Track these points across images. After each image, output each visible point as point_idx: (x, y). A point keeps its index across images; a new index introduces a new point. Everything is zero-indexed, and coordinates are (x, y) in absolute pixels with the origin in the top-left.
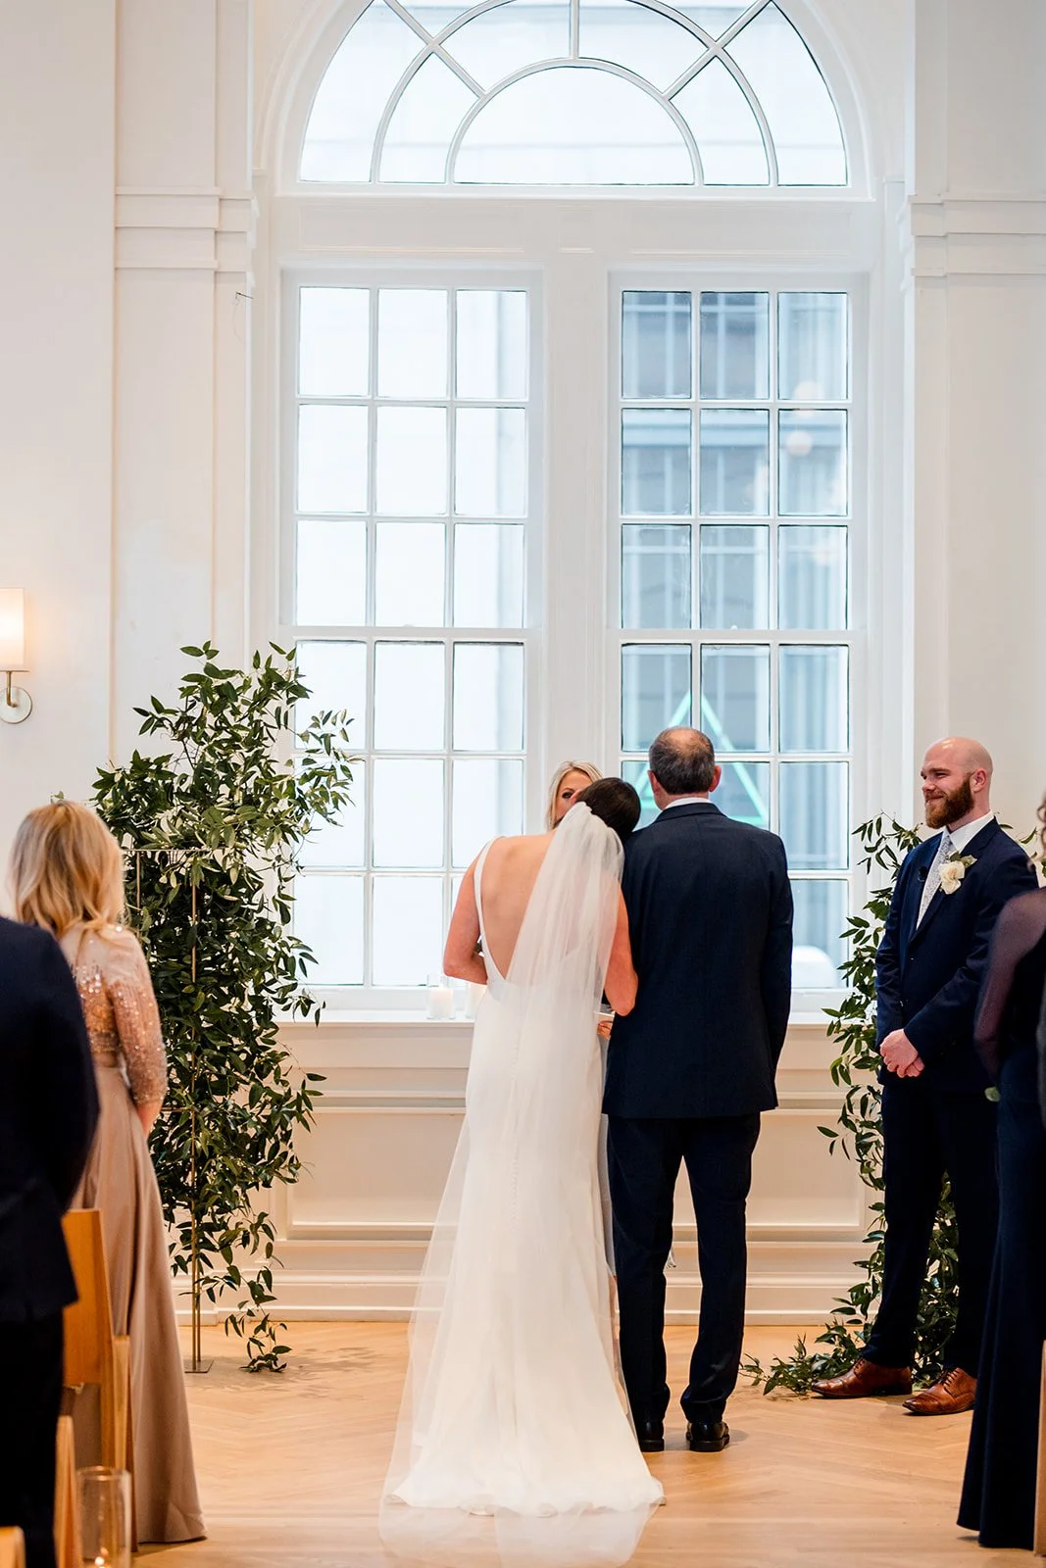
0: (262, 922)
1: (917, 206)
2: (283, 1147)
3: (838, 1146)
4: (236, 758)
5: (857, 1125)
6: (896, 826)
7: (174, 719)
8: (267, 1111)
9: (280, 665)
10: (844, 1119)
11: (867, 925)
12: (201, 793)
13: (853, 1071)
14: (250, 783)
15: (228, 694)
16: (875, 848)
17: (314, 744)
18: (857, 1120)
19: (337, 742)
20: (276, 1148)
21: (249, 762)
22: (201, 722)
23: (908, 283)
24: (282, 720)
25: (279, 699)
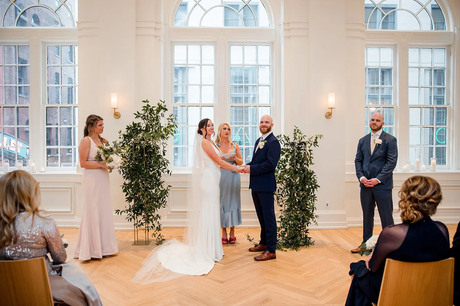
0: (160, 155)
1: (284, 24)
2: (164, 199)
4: (154, 123)
5: (277, 195)
6: (284, 136)
7: (142, 116)
8: (159, 193)
9: (163, 105)
12: (147, 130)
14: (157, 128)
15: (152, 110)
16: (280, 140)
17: (170, 120)
19: (174, 120)
21: (157, 124)
22: (147, 116)
23: (282, 37)
24: (163, 115)
25: (162, 111)
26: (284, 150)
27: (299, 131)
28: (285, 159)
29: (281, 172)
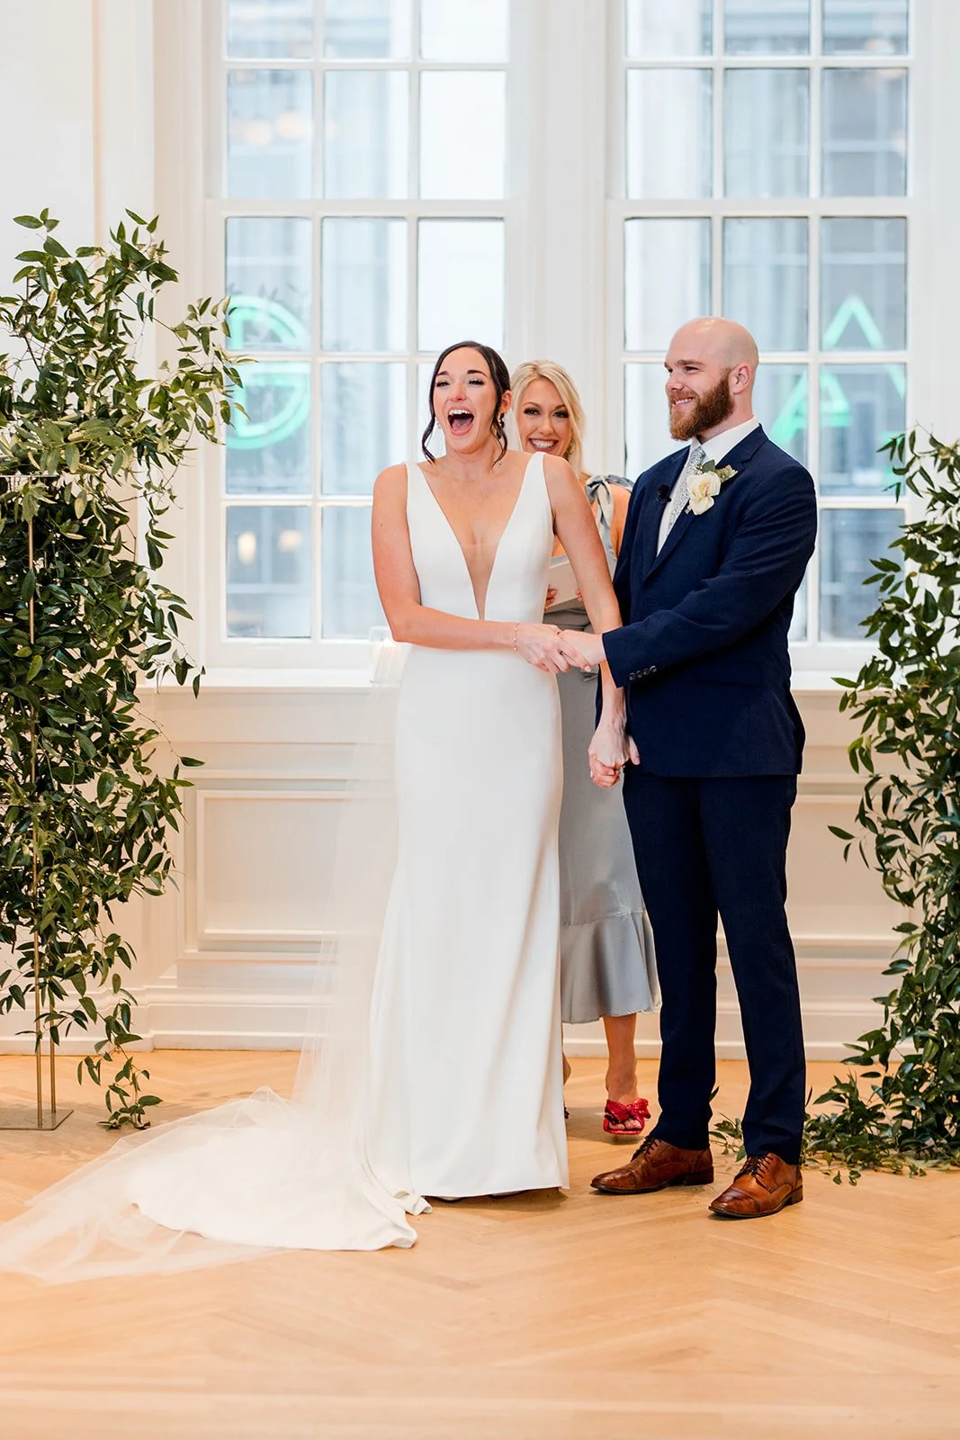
0: (127, 565)
2: (157, 848)
3: (854, 850)
4: (90, 359)
5: (879, 825)
6: (933, 442)
7: (12, 309)
9: (145, 240)
10: (863, 818)
11: (897, 568)
12: (45, 406)
13: (875, 756)
14: (108, 392)
15: (73, 274)
16: (907, 471)
17: (193, 340)
18: (879, 818)
19: (216, 338)
20: (147, 848)
21: (107, 363)
22: (49, 313)
24: (146, 310)
25: (142, 283)
26: (924, 534)
28: (936, 592)
29: (910, 676)
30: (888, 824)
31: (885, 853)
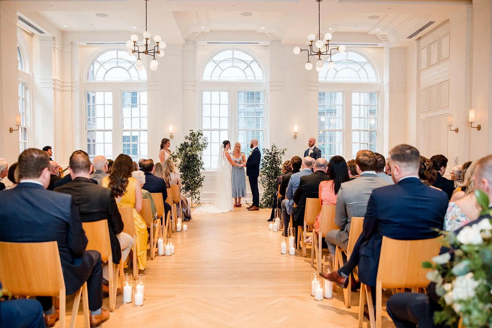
0: (198, 160)
1: (270, 82)
2: (201, 184)
4: (195, 142)
7: (189, 138)
8: (199, 180)
9: (200, 132)
10: (261, 180)
12: (192, 146)
13: (262, 175)
14: (197, 145)
15: (194, 135)
16: (264, 151)
17: (204, 141)
19: (206, 140)
20: (200, 184)
21: (197, 143)
22: (192, 138)
24: (200, 138)
25: (200, 136)
27: (275, 147)
30: (263, 181)
31: (263, 183)
